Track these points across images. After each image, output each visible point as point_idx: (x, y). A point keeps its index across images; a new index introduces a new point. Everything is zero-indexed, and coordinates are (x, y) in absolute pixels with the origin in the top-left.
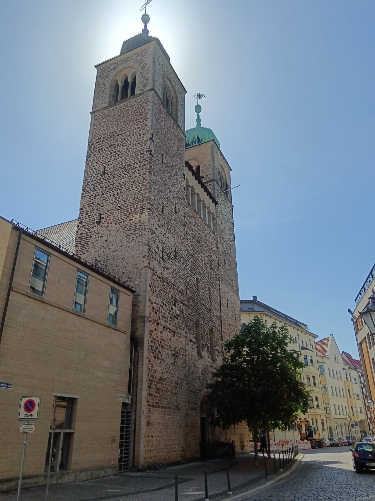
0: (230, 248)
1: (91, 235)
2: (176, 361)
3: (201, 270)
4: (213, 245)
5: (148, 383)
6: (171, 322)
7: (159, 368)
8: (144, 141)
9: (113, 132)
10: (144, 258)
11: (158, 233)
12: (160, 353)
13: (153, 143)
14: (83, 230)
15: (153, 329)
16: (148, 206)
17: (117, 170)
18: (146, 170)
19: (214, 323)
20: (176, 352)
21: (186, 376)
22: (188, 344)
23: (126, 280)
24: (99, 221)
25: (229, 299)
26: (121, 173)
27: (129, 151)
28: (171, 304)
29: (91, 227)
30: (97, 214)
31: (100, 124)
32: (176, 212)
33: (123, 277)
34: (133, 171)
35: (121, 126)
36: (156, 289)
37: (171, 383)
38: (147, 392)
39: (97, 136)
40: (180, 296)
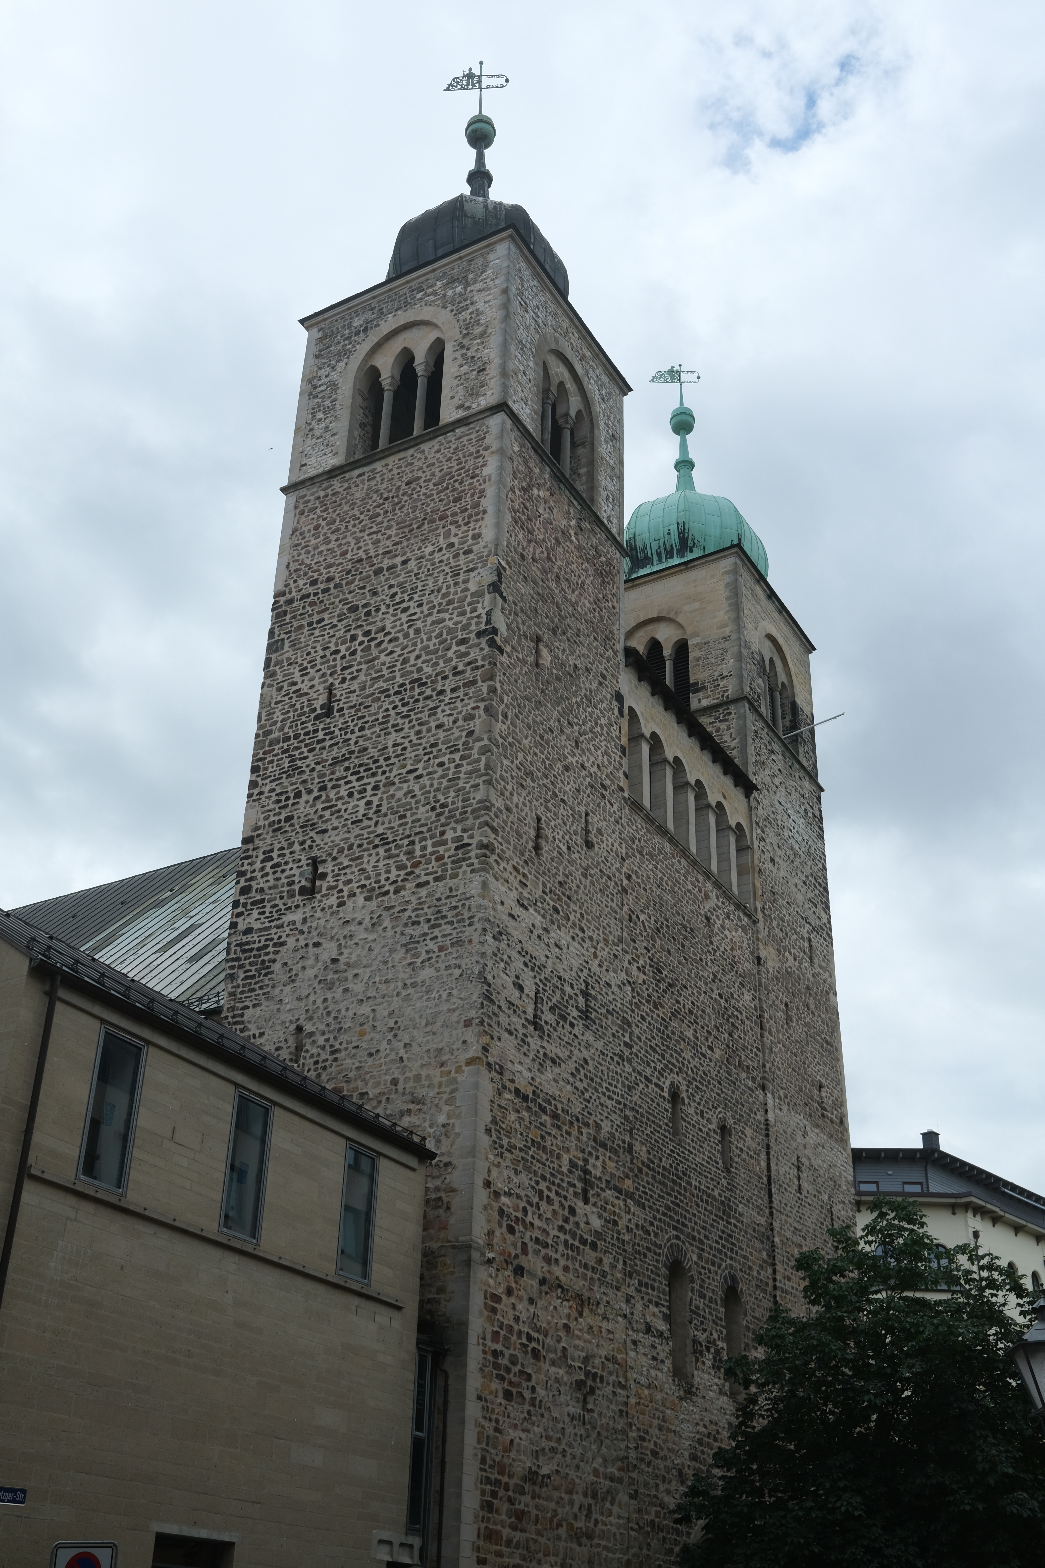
0: (811, 958)
1: (280, 937)
2: (589, 1407)
3: (687, 1055)
4: (737, 953)
5: (483, 1493)
6: (569, 1263)
7: (523, 1436)
8: (468, 593)
9: (360, 561)
10: (466, 1026)
11: (517, 931)
12: (529, 1377)
13: (500, 601)
14: (253, 920)
15: (500, 1291)
16: (481, 835)
17: (373, 701)
18: (475, 702)
19: (744, 1257)
20: (587, 1374)
21: (626, 1466)
22: (634, 1343)
23: (405, 1107)
24: (308, 885)
25: (804, 1160)
26: (387, 710)
27: (418, 631)
28: (570, 1195)
29: (283, 908)
30: (304, 862)
31: (316, 528)
32: (589, 845)
33: (393, 1096)
34: (432, 705)
35: (389, 537)
36: (513, 1141)
37: (570, 1492)
38: (476, 1526)
39: (305, 574)
40: (604, 1162)
